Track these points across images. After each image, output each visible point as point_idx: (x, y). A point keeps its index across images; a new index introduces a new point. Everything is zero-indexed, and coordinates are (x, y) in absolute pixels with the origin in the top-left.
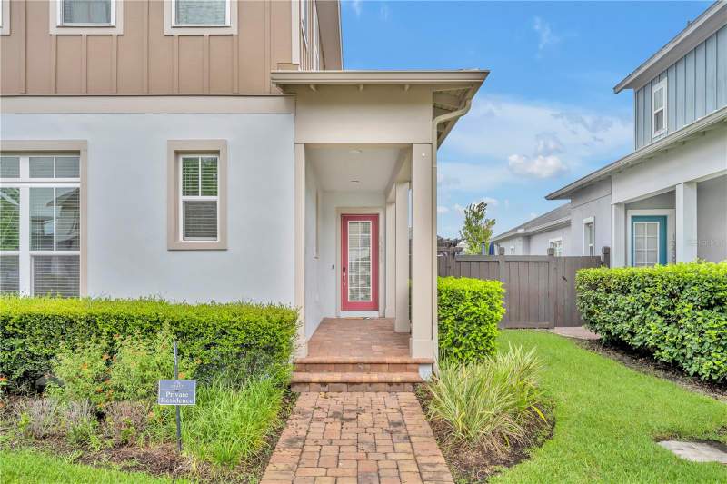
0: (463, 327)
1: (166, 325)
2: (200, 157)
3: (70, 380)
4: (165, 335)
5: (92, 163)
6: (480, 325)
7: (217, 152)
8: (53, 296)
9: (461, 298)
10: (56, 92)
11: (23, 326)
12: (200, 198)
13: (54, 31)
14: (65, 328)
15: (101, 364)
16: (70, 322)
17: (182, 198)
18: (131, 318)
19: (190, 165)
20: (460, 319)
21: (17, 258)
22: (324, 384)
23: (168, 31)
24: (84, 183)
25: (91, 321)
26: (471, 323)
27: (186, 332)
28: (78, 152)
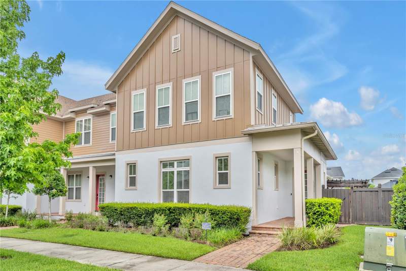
0: (315, 216)
1: (207, 210)
2: (223, 158)
3: (184, 223)
4: (207, 213)
5: (192, 162)
6: (322, 216)
7: (228, 156)
8: (182, 203)
9: (314, 205)
10: (184, 142)
11: (174, 210)
12: (223, 171)
13: (183, 124)
14: (184, 211)
15: (191, 220)
16: (185, 209)
17: (218, 172)
18: (200, 209)
19: (220, 161)
20: (314, 214)
21: (173, 192)
22: (260, 234)
23: (213, 120)
24: (190, 169)
25: (190, 209)
26: (319, 215)
27: (214, 213)
28: (189, 159)
